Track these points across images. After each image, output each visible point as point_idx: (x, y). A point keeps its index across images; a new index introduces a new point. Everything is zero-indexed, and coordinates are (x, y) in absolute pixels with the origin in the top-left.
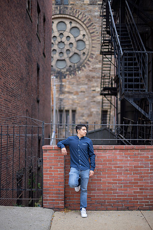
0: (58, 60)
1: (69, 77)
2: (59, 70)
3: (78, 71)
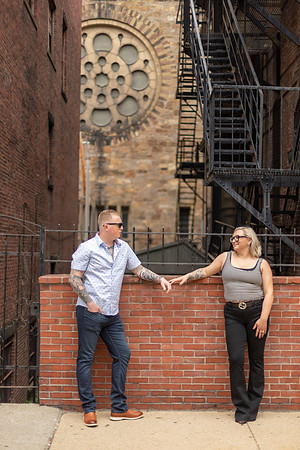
0: (95, 109)
1: (116, 143)
2: (98, 129)
3: (134, 131)
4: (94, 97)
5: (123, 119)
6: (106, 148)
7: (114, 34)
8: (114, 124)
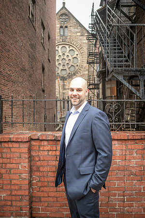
0: (62, 70)
1: (68, 80)
2: (63, 75)
3: (74, 76)
4: (61, 66)
5: (70, 72)
6: (65, 81)
7: (67, 47)
8: (68, 74)
